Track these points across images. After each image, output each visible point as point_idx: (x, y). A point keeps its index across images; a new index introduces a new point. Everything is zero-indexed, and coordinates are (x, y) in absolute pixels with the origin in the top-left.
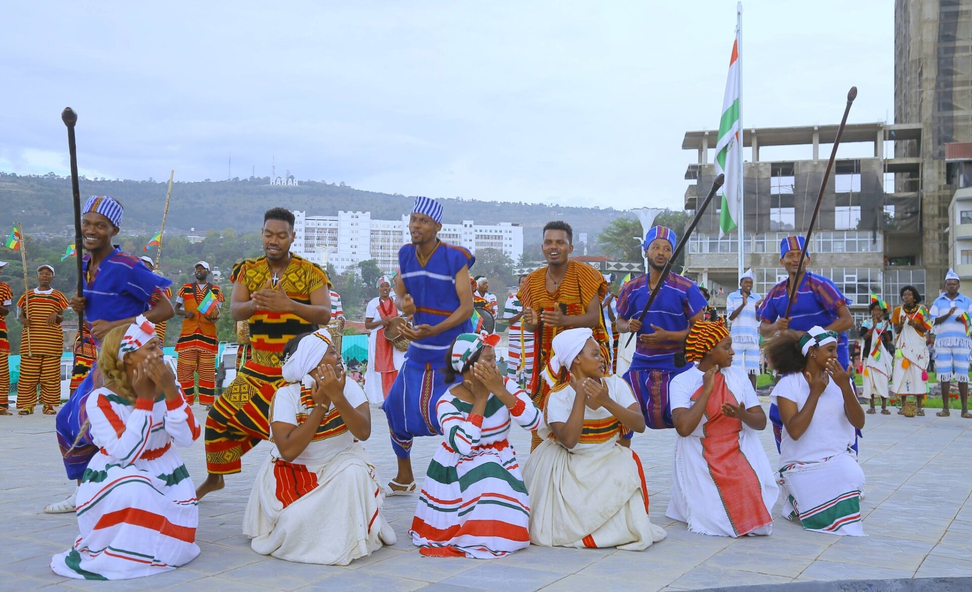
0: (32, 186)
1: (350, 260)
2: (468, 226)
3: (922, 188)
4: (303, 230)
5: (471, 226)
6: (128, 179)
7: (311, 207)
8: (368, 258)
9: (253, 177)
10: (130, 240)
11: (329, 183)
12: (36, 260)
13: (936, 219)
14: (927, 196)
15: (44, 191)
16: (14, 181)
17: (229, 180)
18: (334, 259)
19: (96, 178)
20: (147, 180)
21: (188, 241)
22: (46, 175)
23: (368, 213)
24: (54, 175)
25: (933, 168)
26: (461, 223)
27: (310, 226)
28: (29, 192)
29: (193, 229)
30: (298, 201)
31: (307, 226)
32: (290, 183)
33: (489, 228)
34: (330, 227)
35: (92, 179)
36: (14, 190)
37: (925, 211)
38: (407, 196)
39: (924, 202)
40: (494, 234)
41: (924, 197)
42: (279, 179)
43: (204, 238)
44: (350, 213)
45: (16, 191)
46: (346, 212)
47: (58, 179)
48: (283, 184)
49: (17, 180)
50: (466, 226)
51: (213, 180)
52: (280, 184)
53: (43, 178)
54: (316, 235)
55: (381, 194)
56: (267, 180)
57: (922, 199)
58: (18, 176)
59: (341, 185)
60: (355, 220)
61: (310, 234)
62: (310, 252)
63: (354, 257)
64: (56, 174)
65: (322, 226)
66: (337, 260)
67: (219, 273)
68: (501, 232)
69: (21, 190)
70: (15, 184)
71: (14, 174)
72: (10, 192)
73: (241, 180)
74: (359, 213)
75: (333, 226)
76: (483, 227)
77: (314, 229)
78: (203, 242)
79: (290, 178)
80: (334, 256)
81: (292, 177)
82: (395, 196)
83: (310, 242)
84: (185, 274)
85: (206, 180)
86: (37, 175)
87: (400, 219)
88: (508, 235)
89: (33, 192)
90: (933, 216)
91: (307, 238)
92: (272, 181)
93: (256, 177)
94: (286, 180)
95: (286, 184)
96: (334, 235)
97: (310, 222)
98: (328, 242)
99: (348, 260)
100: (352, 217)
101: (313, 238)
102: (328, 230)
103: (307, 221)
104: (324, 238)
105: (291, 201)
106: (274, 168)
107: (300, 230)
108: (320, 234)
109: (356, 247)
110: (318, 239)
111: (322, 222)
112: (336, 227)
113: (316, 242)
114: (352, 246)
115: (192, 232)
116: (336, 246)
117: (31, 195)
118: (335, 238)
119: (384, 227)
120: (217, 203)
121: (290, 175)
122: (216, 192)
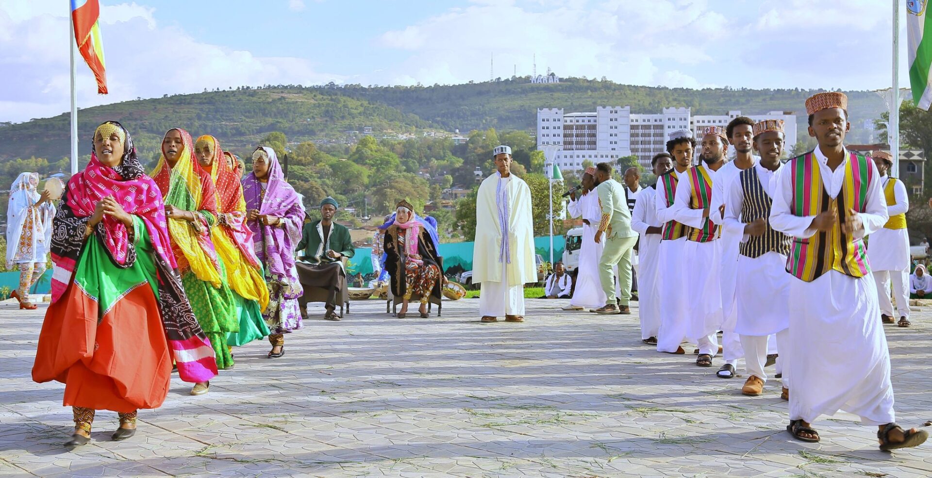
0: (315, 96)
1: (610, 157)
4: (562, 128)
6: (398, 84)
7: (572, 104)
8: (628, 154)
9: (515, 76)
10: (399, 144)
11: (590, 78)
12: (318, 165)
15: (324, 100)
16: (300, 92)
17: (491, 80)
18: (593, 156)
19: (370, 86)
20: (415, 85)
21: (453, 142)
22: (326, 85)
23: (628, 108)
24: (334, 84)
26: (727, 114)
27: (568, 123)
28: (312, 101)
29: (457, 131)
30: (558, 99)
31: (566, 124)
32: (551, 81)
34: (589, 123)
35: (367, 87)
36: (300, 100)
38: (671, 87)
42: (539, 77)
43: (468, 139)
44: (609, 108)
45: (301, 102)
46: (604, 107)
47: (337, 88)
48: (544, 82)
49: (302, 91)
51: (476, 82)
52: (541, 82)
53: (324, 88)
54: (574, 132)
55: (643, 87)
56: (528, 79)
58: (304, 87)
59: (602, 80)
60: (614, 116)
61: (568, 132)
62: (569, 149)
63: (614, 153)
64: (336, 84)
65: (580, 123)
66: (596, 156)
67: (480, 173)
70: (301, 95)
71: (300, 86)
72: (297, 102)
73: (503, 79)
74: (618, 108)
75: (592, 123)
77: (573, 126)
78: (467, 143)
79: (551, 75)
80: (592, 153)
81: (553, 75)
82: (659, 88)
83: (568, 139)
84: (449, 176)
85: (470, 82)
86: (319, 85)
87: (661, 112)
89: (316, 102)
91: (565, 136)
92: (533, 79)
93: (517, 76)
94: (547, 78)
95: (546, 82)
96: (593, 131)
97: (568, 119)
98: (586, 139)
99: (607, 156)
100: (611, 112)
101: (571, 135)
102: (586, 127)
103: (565, 118)
104: (583, 135)
105: (552, 98)
106: (535, 65)
107: (559, 128)
108: (579, 132)
109: (616, 143)
110: (577, 136)
111: (580, 119)
112: (595, 123)
113: (574, 139)
114: (611, 143)
115: (457, 133)
116: (595, 143)
117: (314, 104)
118: (594, 135)
119: (644, 121)
120: (480, 104)
121: (551, 72)
122: (479, 93)
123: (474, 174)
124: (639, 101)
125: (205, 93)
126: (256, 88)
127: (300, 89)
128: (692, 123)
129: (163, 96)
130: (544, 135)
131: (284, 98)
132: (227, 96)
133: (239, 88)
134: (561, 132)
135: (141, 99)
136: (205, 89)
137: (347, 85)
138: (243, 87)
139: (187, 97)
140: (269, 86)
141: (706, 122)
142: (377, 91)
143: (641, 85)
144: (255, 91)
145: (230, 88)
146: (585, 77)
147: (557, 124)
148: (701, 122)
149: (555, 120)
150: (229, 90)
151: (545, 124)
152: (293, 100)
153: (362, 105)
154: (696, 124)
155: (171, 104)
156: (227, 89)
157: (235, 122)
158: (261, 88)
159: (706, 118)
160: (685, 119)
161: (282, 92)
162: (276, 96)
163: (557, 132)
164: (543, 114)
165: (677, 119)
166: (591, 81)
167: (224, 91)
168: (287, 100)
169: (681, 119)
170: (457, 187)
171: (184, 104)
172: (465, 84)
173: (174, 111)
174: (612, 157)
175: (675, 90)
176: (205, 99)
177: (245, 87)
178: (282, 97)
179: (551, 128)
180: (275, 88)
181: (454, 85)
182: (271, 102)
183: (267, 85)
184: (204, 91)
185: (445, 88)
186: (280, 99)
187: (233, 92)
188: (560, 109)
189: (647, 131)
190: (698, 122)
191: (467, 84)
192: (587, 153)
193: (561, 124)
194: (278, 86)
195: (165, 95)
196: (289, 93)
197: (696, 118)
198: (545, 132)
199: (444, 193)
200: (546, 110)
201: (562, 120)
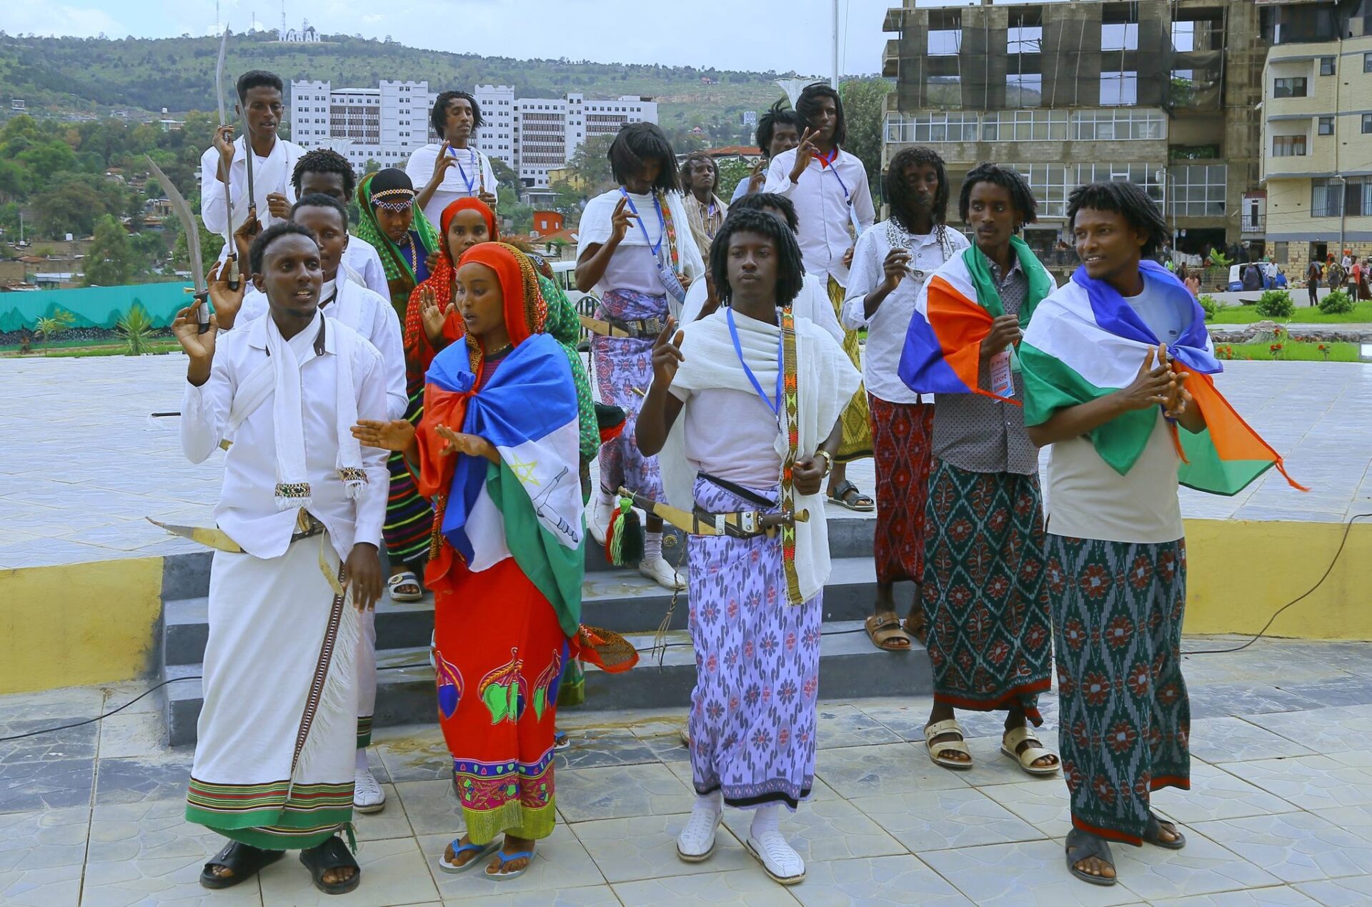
1: (399, 154)
2: (575, 101)
3: (1226, 46)
4: (328, 110)
5: (579, 101)
6: (68, 35)
7: (341, 74)
9: (253, 29)
10: (73, 128)
11: (367, 37)
13: (1245, 90)
14: (1233, 56)
17: (218, 34)
18: (375, 154)
19: (21, 34)
21: (159, 128)
23: (425, 84)
25: (1243, 14)
26: (565, 98)
27: (338, 104)
29: (165, 110)
30: (322, 67)
31: (334, 104)
32: (309, 39)
33: (606, 104)
34: (369, 105)
35: (15, 36)
37: (1230, 79)
38: (484, 55)
39: (1229, 64)
40: (613, 113)
41: (1229, 58)
42: (291, 33)
43: (182, 123)
44: (398, 84)
46: (390, 81)
48: (298, 41)
50: (571, 101)
51: (193, 35)
52: (294, 41)
54: (347, 116)
55: (445, 53)
56: (274, 35)
57: (1226, 60)
59: (385, 41)
60: (404, 95)
61: (338, 116)
65: (356, 104)
66: (379, 154)
68: (624, 110)
73: (235, 34)
74: (411, 84)
75: (373, 104)
76: (598, 104)
77: (344, 108)
78: (182, 130)
79: (308, 30)
80: (374, 149)
81: (312, 30)
82: (466, 56)
83: (338, 127)
85: (183, 35)
88: (635, 115)
90: (1241, 86)
91: (333, 122)
92: (282, 35)
93: (257, 30)
94: (302, 35)
95: (302, 40)
96: (375, 117)
97: (338, 98)
98: (365, 128)
99: (395, 154)
100: (401, 89)
101: (342, 122)
102: (364, 110)
103: (334, 96)
104: (360, 122)
105: (312, 66)
106: (284, 15)
107: (324, 110)
108: (354, 117)
109: (408, 134)
110: (351, 122)
111: (355, 98)
112: (377, 105)
113: (347, 128)
114: (401, 134)
115: (165, 114)
116: (377, 134)
118: (376, 123)
120: (201, 71)
121: (309, 26)
122: (199, 54)
123: (194, 177)
124: (440, 74)
128: (516, 108)
130: (301, 121)
134: (327, 116)
141: (536, 107)
142: (31, 44)
143: (441, 51)
146: (359, 35)
147: (320, 104)
148: (528, 107)
149: (317, 99)
151: (303, 104)
153: (8, 65)
154: (522, 110)
159: (536, 102)
160: (507, 103)
163: (320, 116)
164: (300, 88)
165: (496, 102)
166: (368, 42)
169: (501, 103)
172: (175, 37)
174: (402, 155)
175: (491, 59)
179: (312, 110)
181: (158, 40)
185: (143, 42)
188: (325, 82)
190: (525, 107)
191: (178, 38)
192: (365, 148)
193: (327, 105)
197: (520, 102)
198: (303, 115)
199: (148, 205)
200: (303, 83)
201: (328, 98)
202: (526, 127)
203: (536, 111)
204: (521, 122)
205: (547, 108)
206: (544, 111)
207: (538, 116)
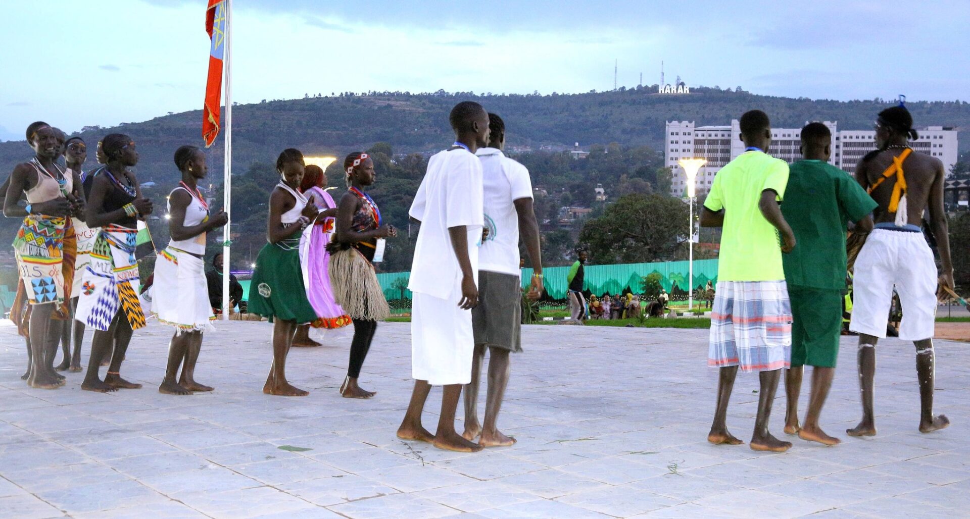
0: (424, 104)
4: (692, 142)
6: (513, 93)
7: (703, 116)
9: (640, 85)
11: (723, 88)
15: (434, 108)
16: (407, 100)
17: (615, 89)
19: (483, 94)
20: (532, 93)
21: (572, 157)
22: (436, 93)
24: (444, 92)
27: (700, 137)
28: (421, 110)
29: (577, 144)
30: (689, 111)
31: (697, 138)
32: (680, 91)
34: (723, 138)
35: (479, 95)
36: (408, 109)
38: (814, 99)
42: (668, 87)
43: (588, 153)
45: (409, 110)
47: (447, 96)
48: (672, 92)
49: (411, 99)
51: (599, 91)
52: (669, 92)
53: (434, 95)
54: (706, 147)
55: (783, 99)
56: (655, 88)
58: (411, 94)
59: (737, 91)
64: (446, 91)
65: (713, 137)
67: (602, 190)
68: (929, 138)
69: (414, 109)
70: (408, 103)
71: (408, 93)
72: (404, 111)
73: (627, 89)
75: (726, 137)
77: (704, 140)
78: (587, 157)
79: (680, 84)
81: (683, 84)
82: (800, 100)
83: (699, 155)
84: (568, 193)
85: (591, 91)
86: (428, 92)
88: (938, 142)
89: (425, 111)
91: (696, 151)
92: (661, 90)
93: (643, 85)
94: (676, 88)
95: (675, 92)
96: (727, 147)
97: (700, 133)
98: (719, 155)
101: (702, 151)
102: (719, 142)
103: (697, 132)
104: (715, 151)
105: (681, 110)
106: (663, 74)
107: (689, 142)
108: (711, 147)
110: (709, 151)
111: (713, 133)
112: (729, 138)
113: (706, 155)
115: (576, 147)
117: (423, 113)
118: (728, 151)
119: (784, 136)
120: (603, 116)
121: (681, 81)
122: (602, 104)
123: (595, 191)
124: (778, 113)
125: (306, 99)
126: (360, 95)
127: (407, 96)
128: (838, 139)
129: (261, 102)
130: (672, 150)
131: (390, 106)
132: (329, 103)
133: (342, 94)
134: (692, 146)
135: (238, 105)
136: (306, 94)
137: (458, 93)
138: (346, 93)
139: (287, 104)
140: (375, 92)
141: (854, 137)
143: (780, 97)
144: (359, 97)
145: (333, 94)
146: (718, 87)
147: (687, 138)
148: (848, 137)
149: (685, 134)
150: (331, 96)
151: (674, 138)
152: (400, 108)
154: (842, 140)
155: (269, 110)
156: (329, 95)
157: (337, 130)
158: (366, 94)
159: (854, 133)
161: (389, 100)
162: (382, 103)
163: (686, 146)
164: (672, 127)
166: (724, 92)
167: (326, 97)
168: (394, 107)
170: (576, 204)
171: (284, 110)
172: (585, 92)
173: (273, 118)
175: (819, 102)
176: (307, 105)
177: (349, 94)
178: (389, 105)
179: (681, 142)
180: (380, 95)
181: (574, 95)
182: (377, 110)
183: (372, 91)
184: (304, 97)
185: (563, 96)
186: (385, 107)
187: (336, 98)
188: (690, 122)
189: (787, 147)
190: (845, 137)
191: (588, 93)
193: (691, 138)
194: (384, 92)
195: (263, 101)
196: (397, 100)
197: (843, 133)
198: (674, 146)
199: (563, 211)
200: (675, 123)
201: (693, 134)
202: (845, 153)
203: (854, 140)
204: (842, 148)
205: (863, 137)
206: (860, 140)
207: (855, 144)
